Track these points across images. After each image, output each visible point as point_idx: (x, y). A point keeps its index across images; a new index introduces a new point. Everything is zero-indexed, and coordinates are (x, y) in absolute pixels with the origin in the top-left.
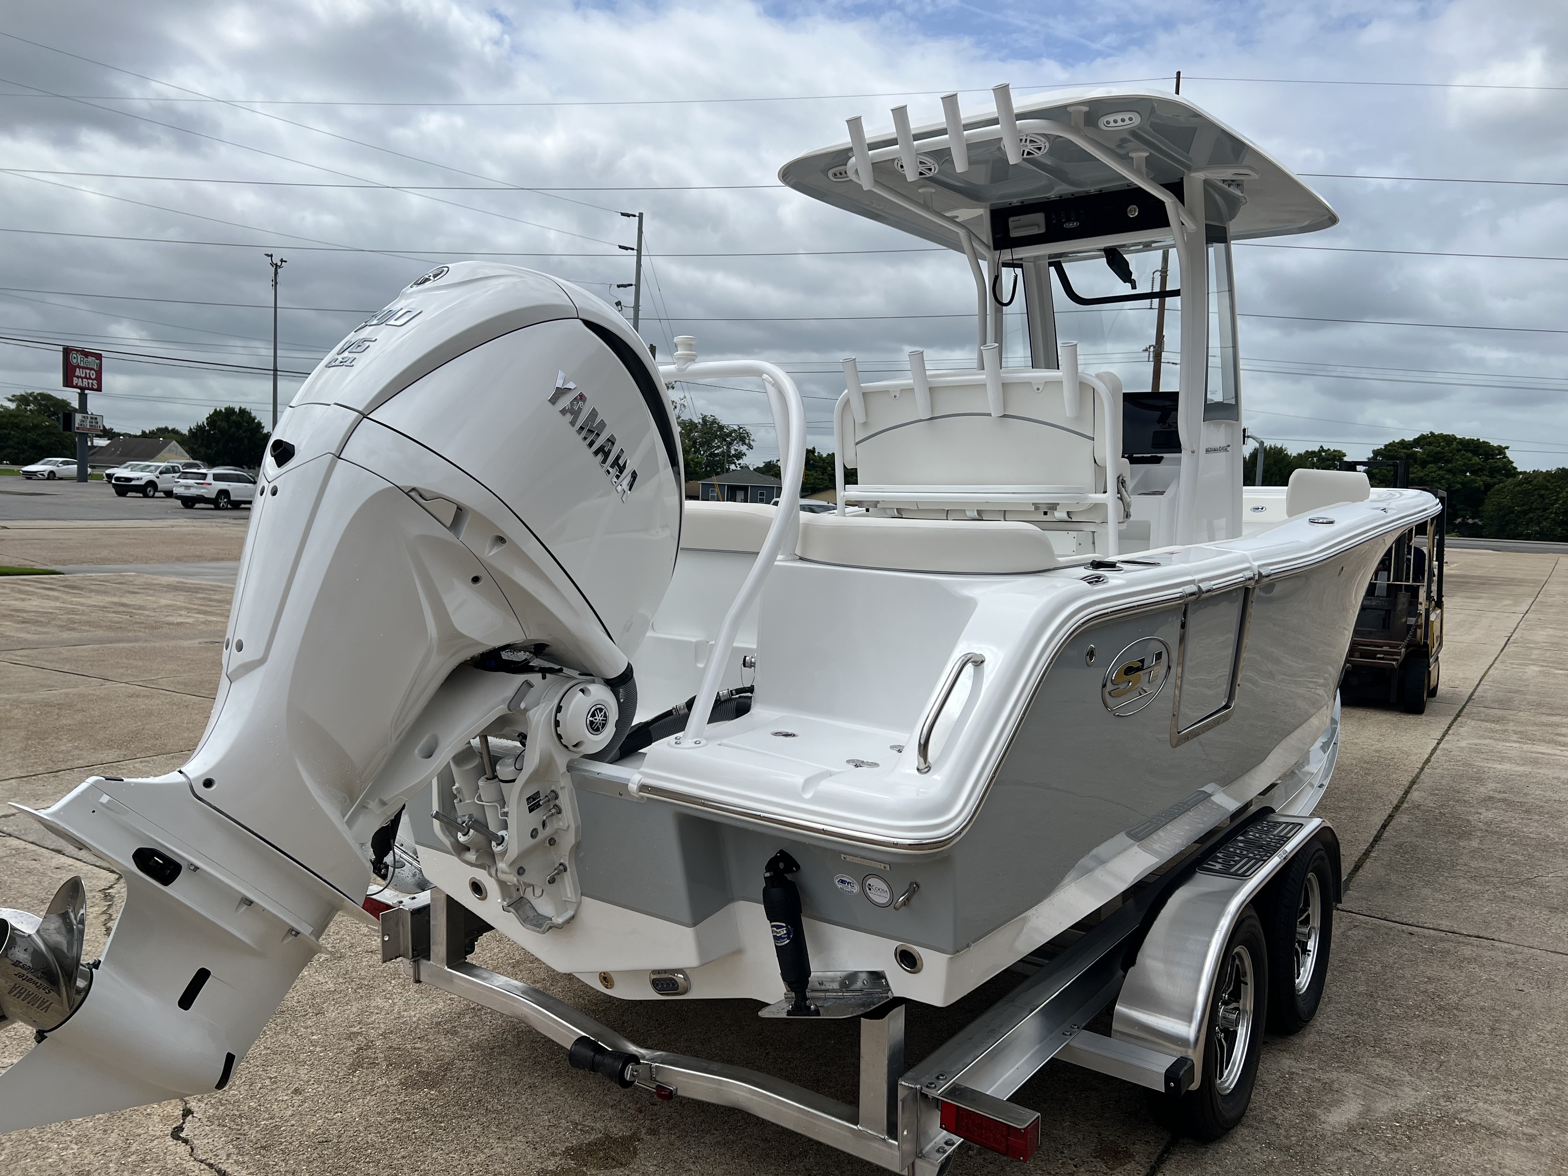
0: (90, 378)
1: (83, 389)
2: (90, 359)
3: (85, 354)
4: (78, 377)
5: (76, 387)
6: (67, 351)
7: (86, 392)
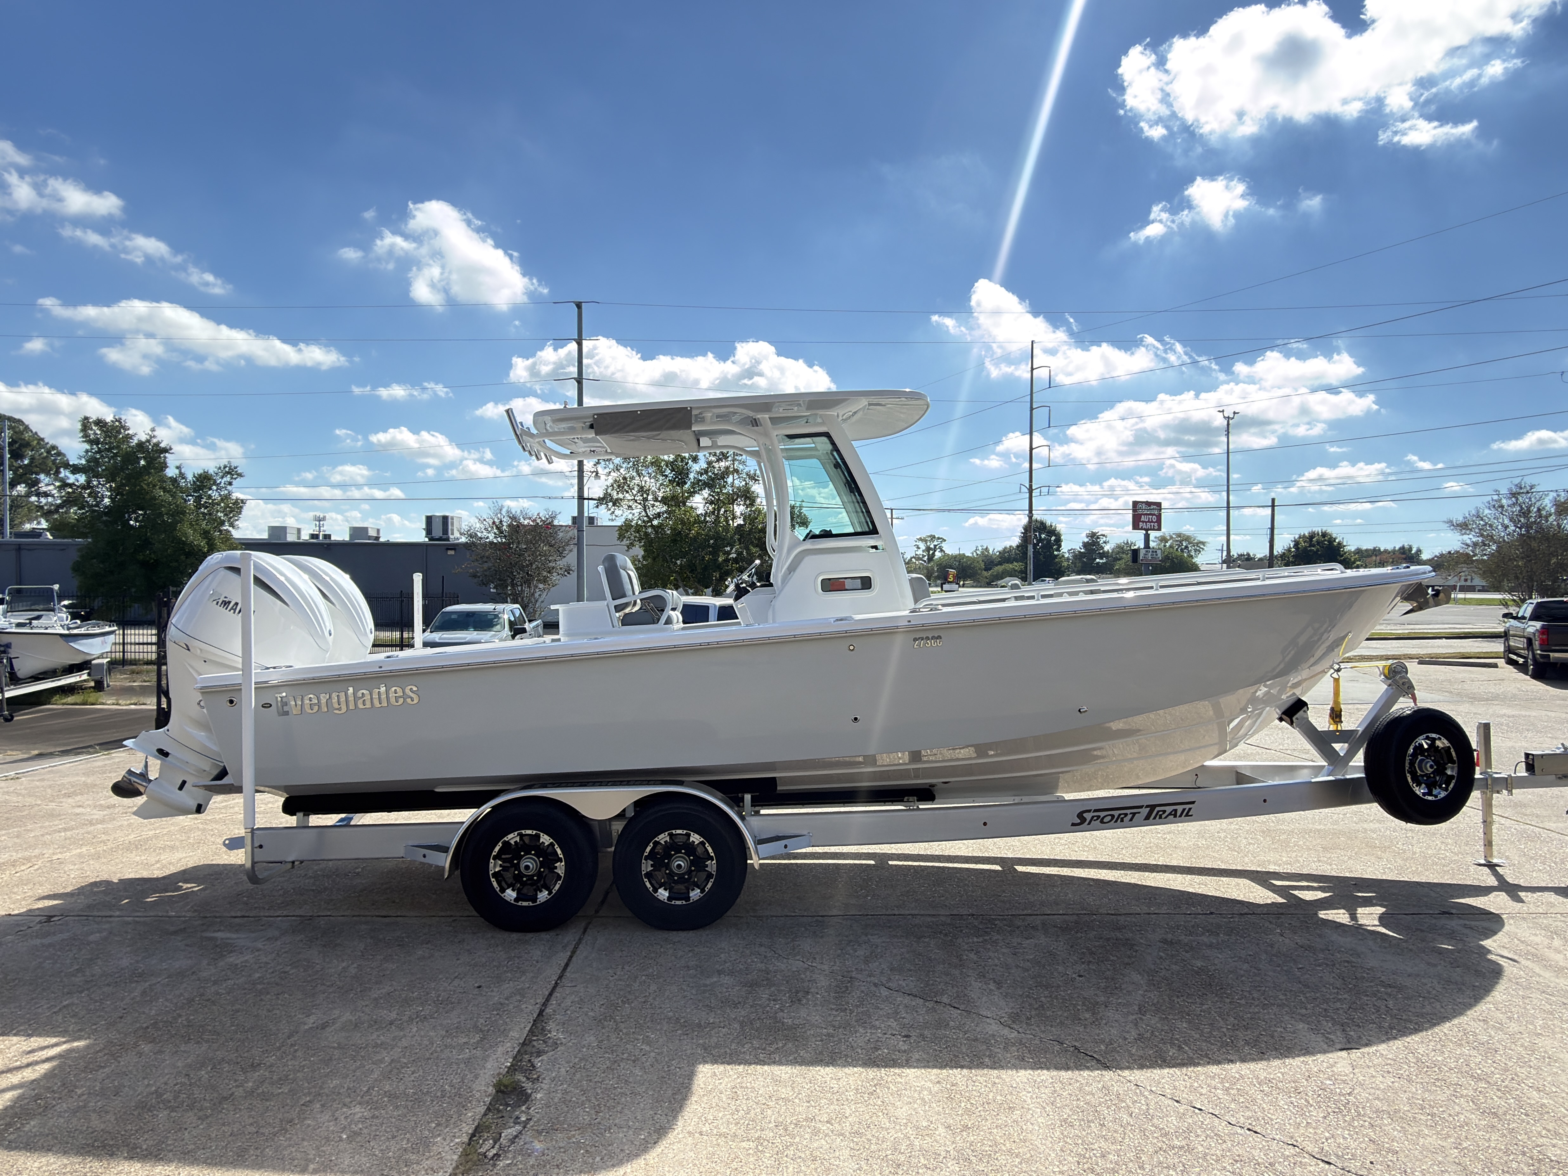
0: (1152, 522)
1: (1147, 530)
2: (1152, 507)
3: (1148, 504)
4: (1143, 522)
5: (1142, 529)
6: (1135, 503)
7: (1149, 532)
